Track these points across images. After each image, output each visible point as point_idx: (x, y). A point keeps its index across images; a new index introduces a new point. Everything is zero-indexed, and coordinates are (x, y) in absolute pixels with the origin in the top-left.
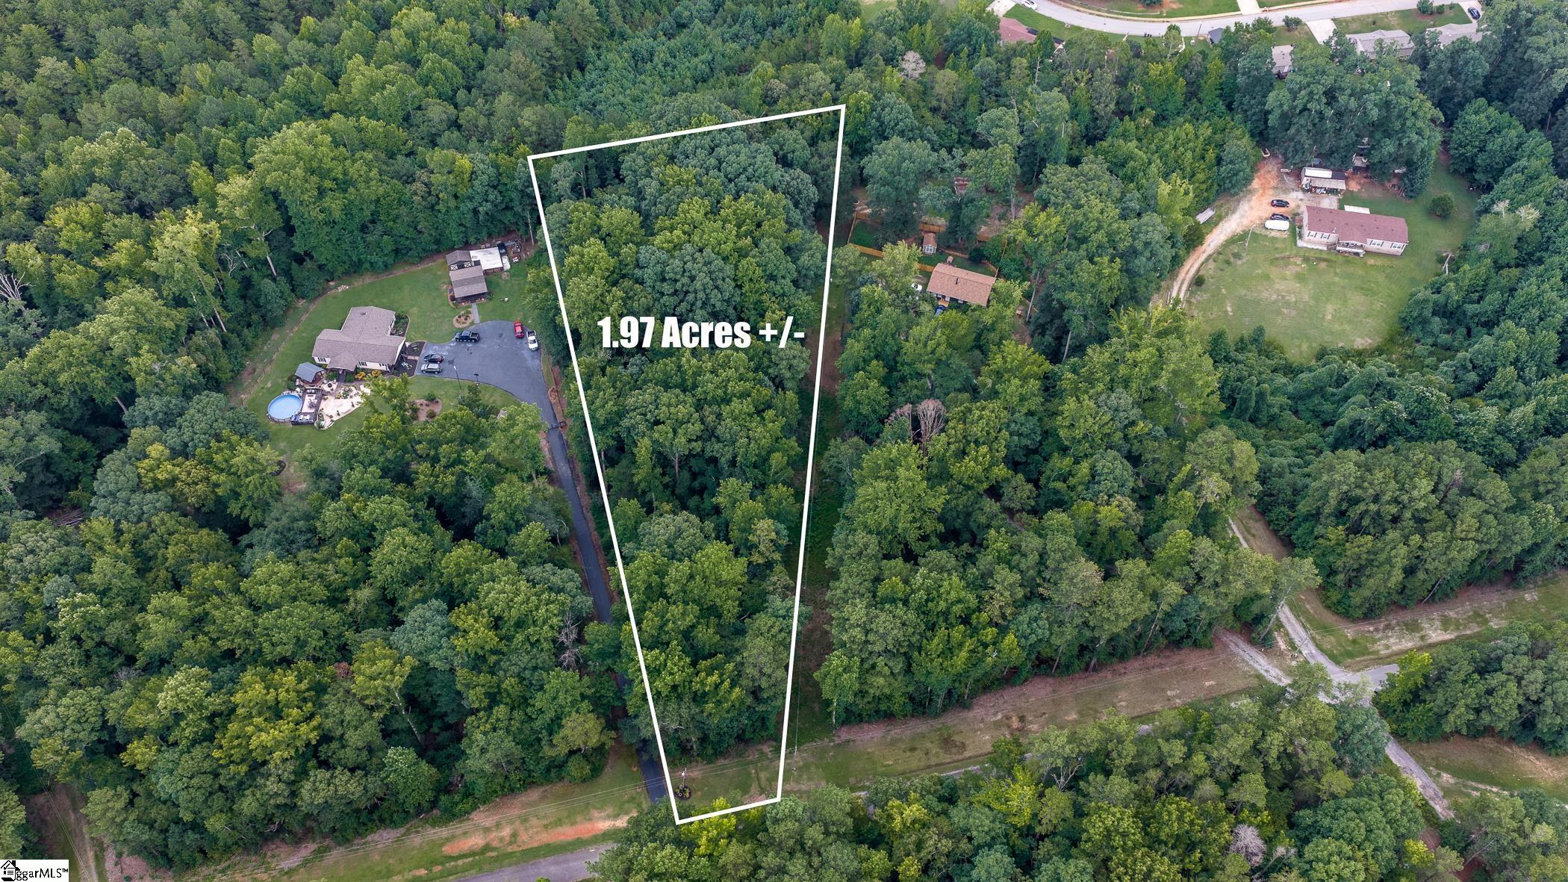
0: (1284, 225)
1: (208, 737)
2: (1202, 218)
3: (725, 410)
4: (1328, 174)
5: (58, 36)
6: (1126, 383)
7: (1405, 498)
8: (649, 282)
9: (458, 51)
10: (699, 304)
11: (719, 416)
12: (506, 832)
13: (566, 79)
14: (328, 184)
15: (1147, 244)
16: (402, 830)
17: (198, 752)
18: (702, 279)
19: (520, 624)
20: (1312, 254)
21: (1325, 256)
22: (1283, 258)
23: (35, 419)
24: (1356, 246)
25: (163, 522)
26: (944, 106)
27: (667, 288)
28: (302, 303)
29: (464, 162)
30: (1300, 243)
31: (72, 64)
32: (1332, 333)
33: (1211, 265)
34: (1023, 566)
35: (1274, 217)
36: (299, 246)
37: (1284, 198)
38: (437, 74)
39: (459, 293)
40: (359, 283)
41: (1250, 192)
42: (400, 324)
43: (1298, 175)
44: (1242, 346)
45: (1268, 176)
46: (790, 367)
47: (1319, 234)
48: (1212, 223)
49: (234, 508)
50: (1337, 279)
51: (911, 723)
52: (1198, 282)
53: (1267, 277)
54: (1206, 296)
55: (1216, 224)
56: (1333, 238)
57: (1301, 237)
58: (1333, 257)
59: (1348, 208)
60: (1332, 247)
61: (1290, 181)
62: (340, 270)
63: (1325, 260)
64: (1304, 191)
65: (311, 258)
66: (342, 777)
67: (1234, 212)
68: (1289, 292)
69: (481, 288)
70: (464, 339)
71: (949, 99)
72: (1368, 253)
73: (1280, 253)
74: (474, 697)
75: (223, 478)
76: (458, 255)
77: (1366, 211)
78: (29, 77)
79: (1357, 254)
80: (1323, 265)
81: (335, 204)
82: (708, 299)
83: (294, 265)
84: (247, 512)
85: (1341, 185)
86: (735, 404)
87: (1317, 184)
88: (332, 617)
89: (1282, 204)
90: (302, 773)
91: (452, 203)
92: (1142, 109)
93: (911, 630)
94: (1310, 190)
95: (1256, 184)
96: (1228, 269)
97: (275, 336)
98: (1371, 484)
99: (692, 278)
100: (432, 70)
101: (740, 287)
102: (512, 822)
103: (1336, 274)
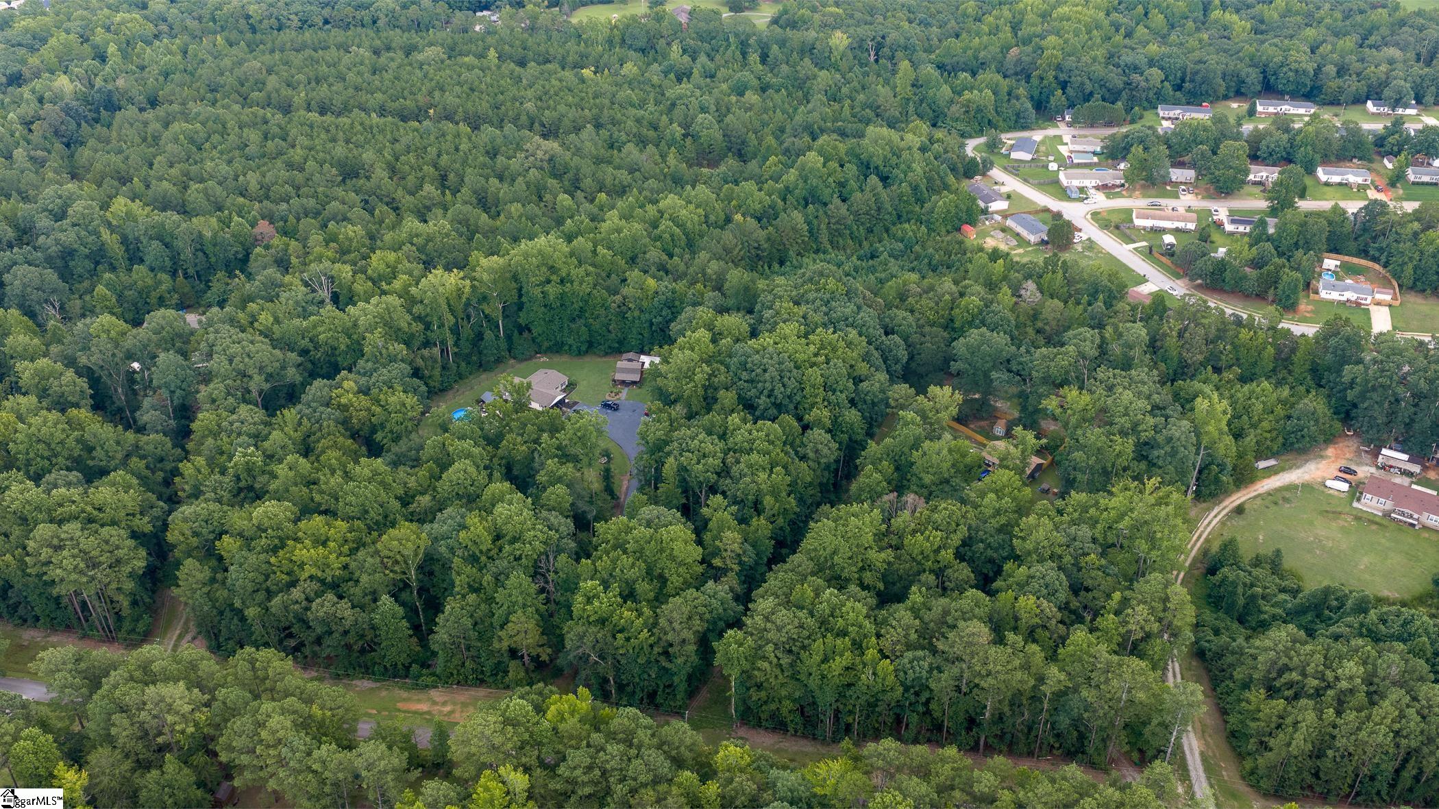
0: (1344, 487)
1: (275, 550)
2: (1262, 464)
3: (744, 458)
4: (1405, 457)
5: (444, 178)
6: (1094, 523)
7: (1329, 675)
8: (733, 368)
9: (689, 224)
10: (766, 392)
11: (738, 462)
12: (447, 709)
13: (766, 267)
14: (554, 278)
15: (1169, 440)
16: (378, 684)
17: (263, 557)
18: (772, 372)
19: (514, 540)
20: (1365, 515)
21: (1377, 519)
22: (1334, 512)
23: (293, 356)
24: (1411, 517)
25: (329, 426)
26: (1047, 328)
27: (745, 375)
28: (512, 361)
29: (651, 283)
30: (1355, 504)
31: (443, 194)
32: (1359, 580)
33: (1259, 502)
34: (926, 618)
35: (1336, 478)
36: (523, 319)
37: (1354, 467)
38: (667, 236)
39: (619, 377)
40: (557, 359)
41: (1322, 457)
42: (570, 387)
43: (1376, 454)
44: (1257, 562)
45: (1346, 450)
46: (817, 451)
47: (1375, 499)
48: (1270, 472)
49: (379, 436)
50: (1383, 541)
51: (802, 742)
52: (1239, 510)
53: (1311, 523)
54: (1241, 523)
55: (1276, 473)
56: (1389, 505)
57: (1359, 500)
58: (1384, 522)
59: (1414, 487)
60: (1387, 515)
61: (1367, 458)
62: (546, 344)
63: (1376, 523)
64: (1378, 467)
65: (530, 331)
66: (345, 604)
67: (1298, 467)
68: (1328, 538)
69: (636, 378)
70: (606, 406)
71: (1054, 323)
72: (1425, 527)
73: (1330, 509)
74: (460, 581)
75: (378, 410)
76: (631, 355)
77: (1435, 493)
78: (412, 194)
79: (1413, 525)
80: (1374, 527)
81: (552, 290)
82: (772, 390)
83: (516, 333)
84: (385, 441)
85: (1416, 469)
86: (754, 457)
87: (1391, 463)
88: (396, 505)
89: (1348, 471)
90: (319, 594)
91: (637, 313)
92: (1230, 367)
93: (806, 633)
94: (1383, 468)
95: (1330, 451)
96: (1274, 508)
97: (484, 376)
98: (1299, 655)
99: (765, 371)
100: (664, 232)
101: (803, 389)
102: (454, 704)
103: (1384, 537)
